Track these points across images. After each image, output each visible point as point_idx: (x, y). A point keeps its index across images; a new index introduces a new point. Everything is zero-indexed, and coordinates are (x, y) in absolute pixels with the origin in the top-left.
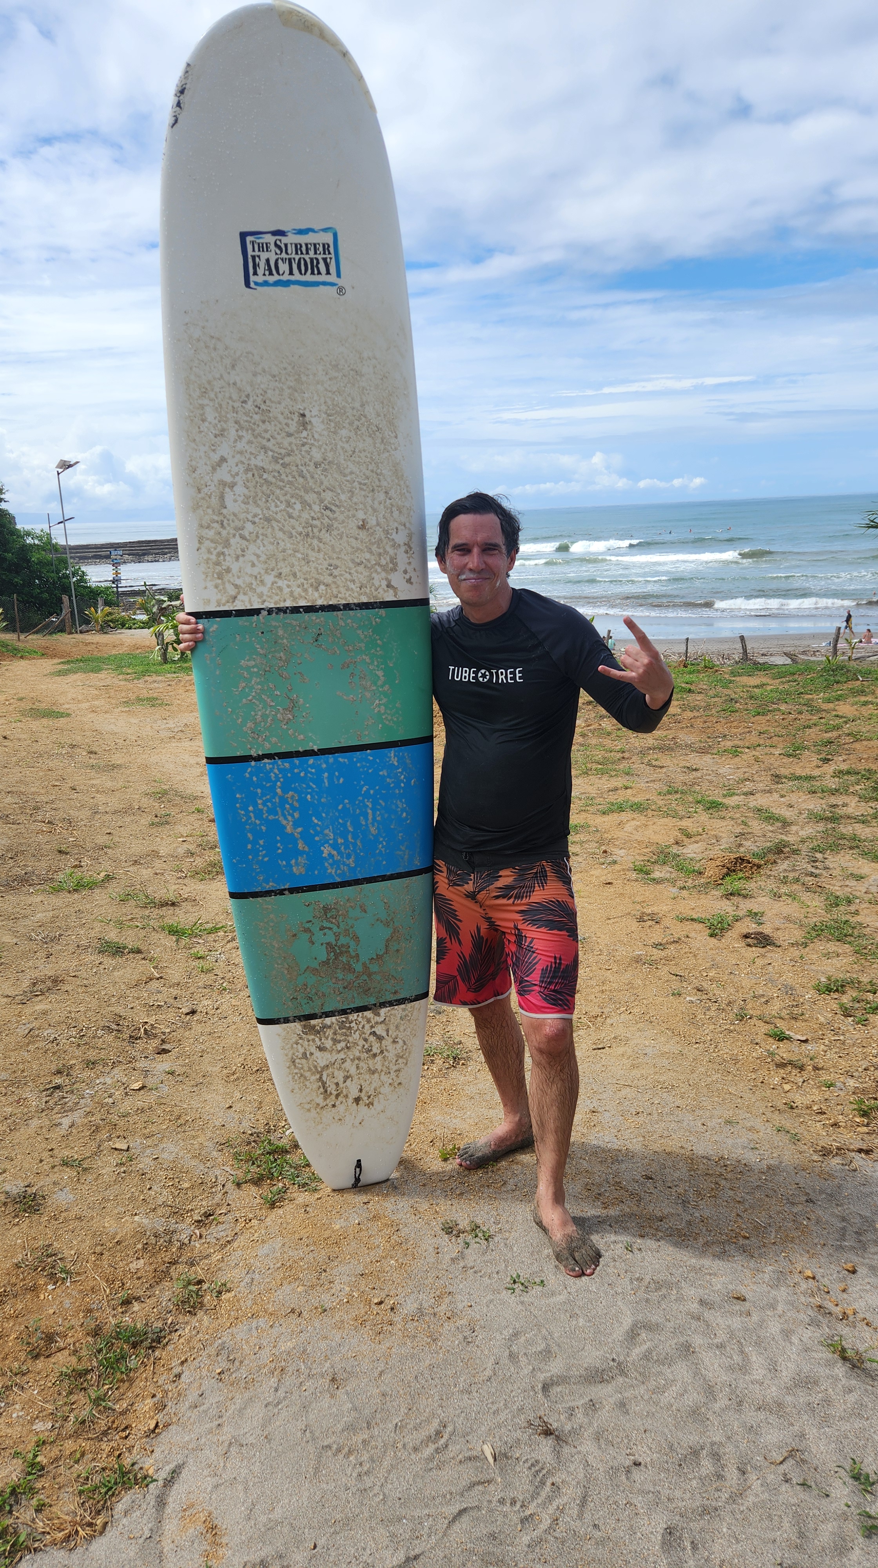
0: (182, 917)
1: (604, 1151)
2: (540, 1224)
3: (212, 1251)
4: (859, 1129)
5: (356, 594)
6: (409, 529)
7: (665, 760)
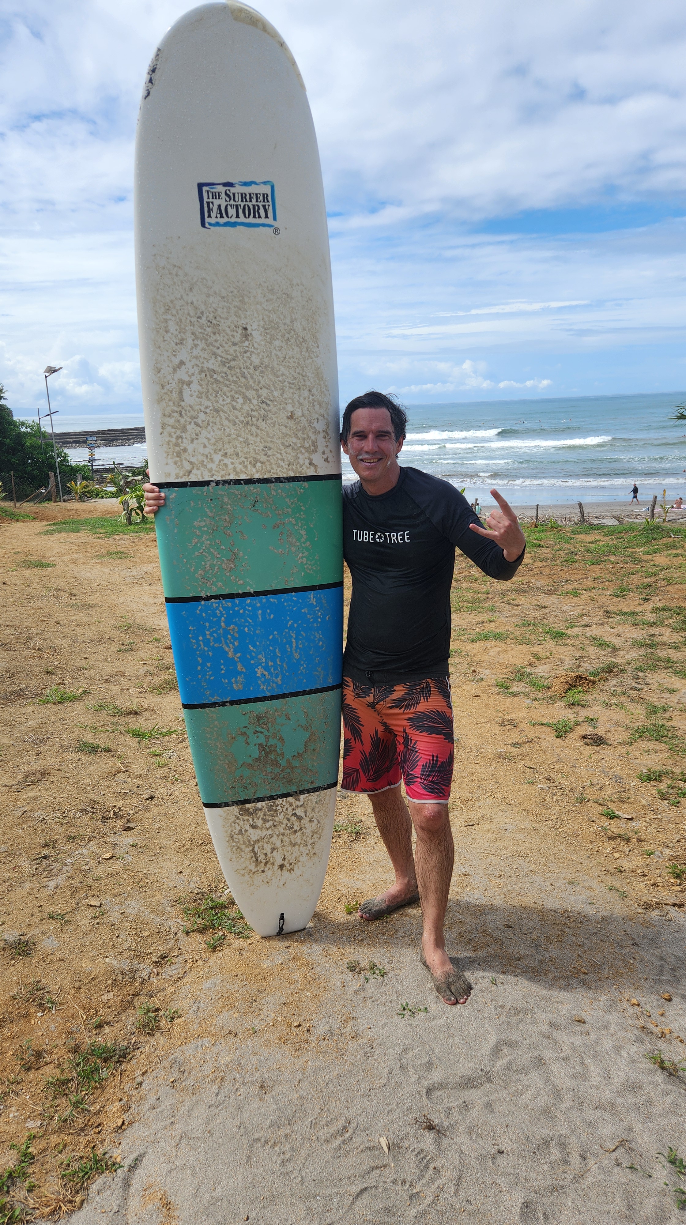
0: (143, 723)
1: (474, 906)
2: (425, 963)
3: (167, 985)
4: (673, 888)
5: (285, 470)
6: (327, 419)
7: (520, 599)
